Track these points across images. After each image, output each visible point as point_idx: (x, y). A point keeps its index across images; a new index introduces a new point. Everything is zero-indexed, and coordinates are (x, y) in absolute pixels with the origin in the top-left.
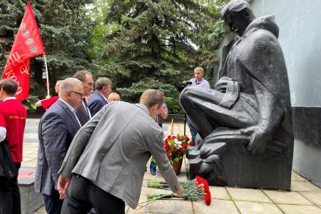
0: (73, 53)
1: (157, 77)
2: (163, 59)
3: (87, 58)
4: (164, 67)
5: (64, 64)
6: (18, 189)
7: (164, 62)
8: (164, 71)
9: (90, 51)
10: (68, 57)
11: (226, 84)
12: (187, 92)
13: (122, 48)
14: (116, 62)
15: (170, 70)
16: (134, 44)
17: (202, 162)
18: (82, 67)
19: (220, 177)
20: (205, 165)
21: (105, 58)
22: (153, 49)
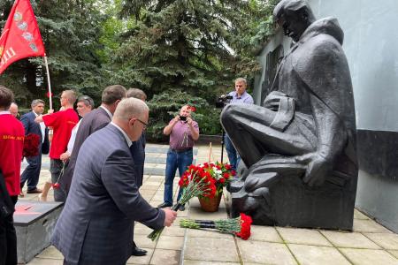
0: (77, 54)
1: (185, 88)
2: (192, 65)
3: (95, 62)
4: (193, 75)
5: (65, 68)
6: (14, 229)
7: (194, 70)
8: (194, 81)
9: (99, 52)
10: (70, 59)
11: (278, 100)
12: (230, 109)
13: (141, 50)
14: (133, 68)
15: (201, 80)
16: (157, 46)
17: (247, 196)
18: (89, 73)
19: (269, 215)
20: (251, 200)
21: (119, 62)
22: (180, 53)
